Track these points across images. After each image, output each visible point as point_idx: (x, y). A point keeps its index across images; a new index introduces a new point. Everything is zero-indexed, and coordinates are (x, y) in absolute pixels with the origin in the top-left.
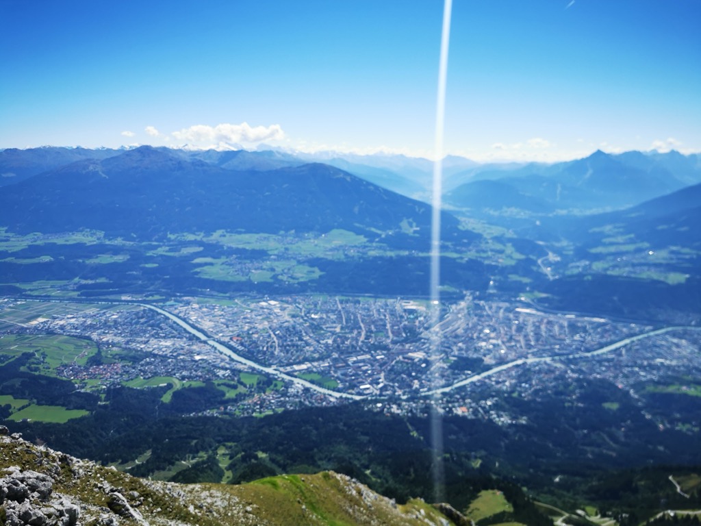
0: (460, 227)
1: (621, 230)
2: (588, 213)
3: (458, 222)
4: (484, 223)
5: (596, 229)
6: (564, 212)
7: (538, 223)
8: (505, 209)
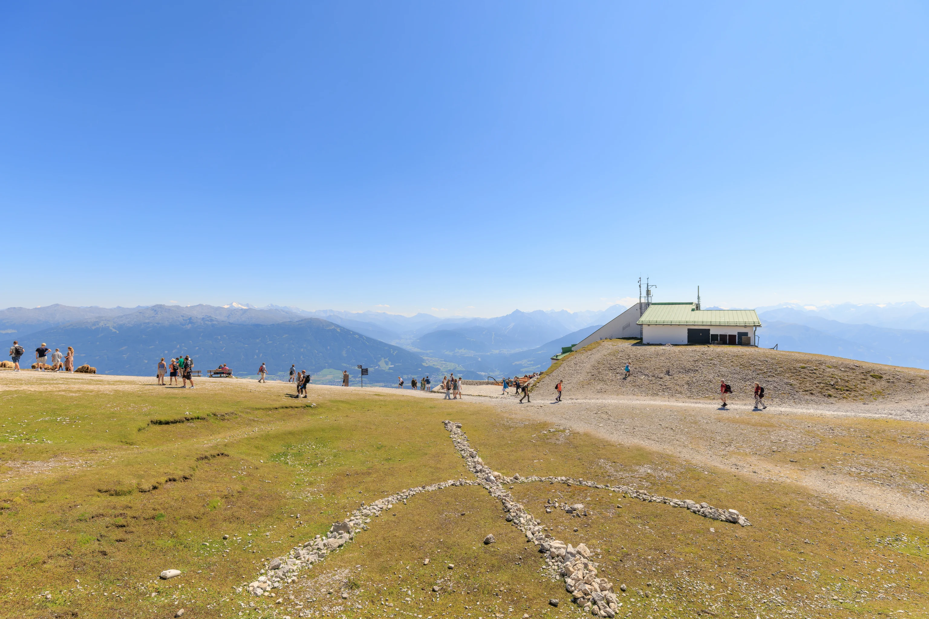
0: (424, 364)
1: (532, 362)
2: (513, 351)
3: (423, 361)
4: (442, 361)
5: (517, 363)
6: (497, 351)
7: (480, 359)
8: (457, 350)
